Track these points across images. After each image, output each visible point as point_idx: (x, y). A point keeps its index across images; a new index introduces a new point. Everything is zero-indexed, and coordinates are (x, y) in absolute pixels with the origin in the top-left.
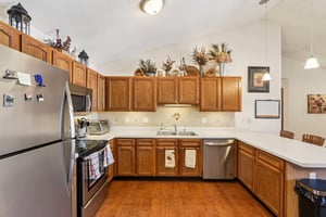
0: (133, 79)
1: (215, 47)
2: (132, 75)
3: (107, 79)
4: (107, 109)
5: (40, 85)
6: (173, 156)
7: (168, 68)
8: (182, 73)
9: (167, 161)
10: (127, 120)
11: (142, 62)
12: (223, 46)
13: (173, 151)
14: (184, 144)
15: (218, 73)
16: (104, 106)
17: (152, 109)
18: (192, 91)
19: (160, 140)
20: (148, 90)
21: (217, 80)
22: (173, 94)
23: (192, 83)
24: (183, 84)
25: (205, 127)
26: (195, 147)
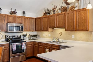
0: (42, 18)
2: (42, 16)
4: (36, 31)
7: (54, 10)
8: (59, 12)
13: (48, 49)
14: (53, 47)
15: (76, 8)
16: (34, 29)
17: (47, 30)
18: (62, 20)
19: (45, 44)
20: (46, 22)
21: (73, 12)
22: (54, 23)
23: (62, 16)
24: (58, 17)
25: (74, 40)
26: (57, 49)
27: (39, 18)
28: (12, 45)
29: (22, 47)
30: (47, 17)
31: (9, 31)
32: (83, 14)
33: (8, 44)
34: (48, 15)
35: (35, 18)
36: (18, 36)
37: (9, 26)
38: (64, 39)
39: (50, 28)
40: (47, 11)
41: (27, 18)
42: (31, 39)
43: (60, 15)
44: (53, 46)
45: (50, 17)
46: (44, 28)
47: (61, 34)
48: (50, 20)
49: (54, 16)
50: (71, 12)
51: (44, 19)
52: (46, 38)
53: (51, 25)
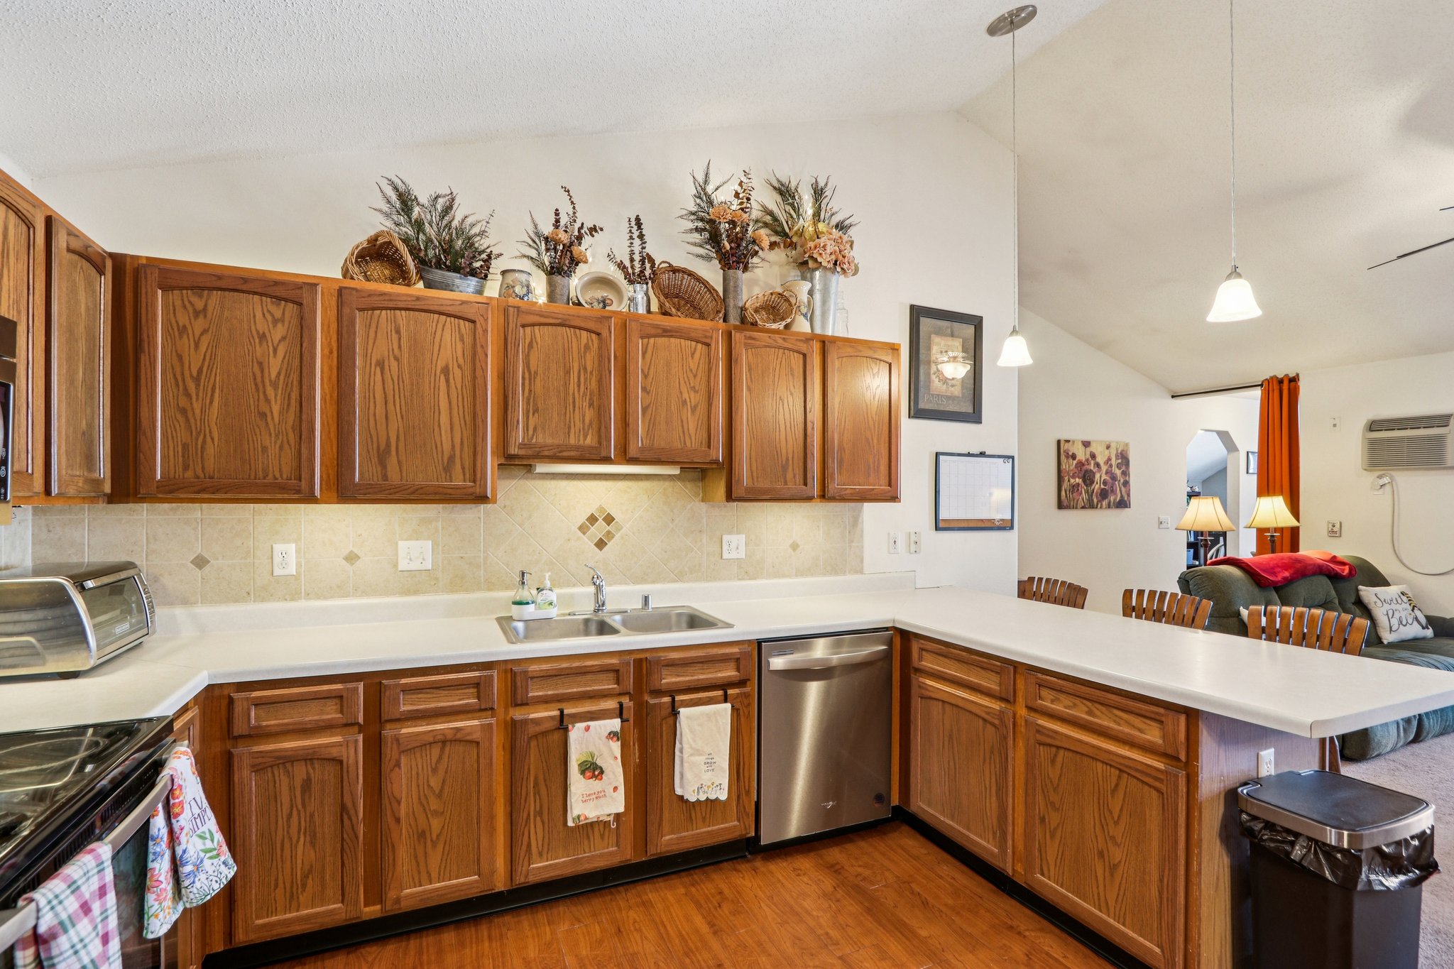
1: (785, 193)
6: (612, 756)
7: (566, 262)
8: (635, 299)
9: (578, 784)
10: (286, 556)
11: (406, 201)
12: (818, 193)
13: (615, 724)
14: (670, 679)
15: (806, 317)
16: (103, 469)
17: (469, 491)
18: (692, 394)
19: (534, 668)
20: (446, 371)
21: (803, 348)
22: (591, 405)
23: (693, 355)
24: (648, 355)
25: (739, 579)
26: (724, 686)
27: (280, 291)
41: (20, 201)
43: (667, 333)
45: (523, 326)
46: (392, 461)
47: (609, 532)
48: (527, 365)
49: (584, 333)
50: (786, 345)
51: (398, 332)
52: (347, 595)
53: (535, 429)
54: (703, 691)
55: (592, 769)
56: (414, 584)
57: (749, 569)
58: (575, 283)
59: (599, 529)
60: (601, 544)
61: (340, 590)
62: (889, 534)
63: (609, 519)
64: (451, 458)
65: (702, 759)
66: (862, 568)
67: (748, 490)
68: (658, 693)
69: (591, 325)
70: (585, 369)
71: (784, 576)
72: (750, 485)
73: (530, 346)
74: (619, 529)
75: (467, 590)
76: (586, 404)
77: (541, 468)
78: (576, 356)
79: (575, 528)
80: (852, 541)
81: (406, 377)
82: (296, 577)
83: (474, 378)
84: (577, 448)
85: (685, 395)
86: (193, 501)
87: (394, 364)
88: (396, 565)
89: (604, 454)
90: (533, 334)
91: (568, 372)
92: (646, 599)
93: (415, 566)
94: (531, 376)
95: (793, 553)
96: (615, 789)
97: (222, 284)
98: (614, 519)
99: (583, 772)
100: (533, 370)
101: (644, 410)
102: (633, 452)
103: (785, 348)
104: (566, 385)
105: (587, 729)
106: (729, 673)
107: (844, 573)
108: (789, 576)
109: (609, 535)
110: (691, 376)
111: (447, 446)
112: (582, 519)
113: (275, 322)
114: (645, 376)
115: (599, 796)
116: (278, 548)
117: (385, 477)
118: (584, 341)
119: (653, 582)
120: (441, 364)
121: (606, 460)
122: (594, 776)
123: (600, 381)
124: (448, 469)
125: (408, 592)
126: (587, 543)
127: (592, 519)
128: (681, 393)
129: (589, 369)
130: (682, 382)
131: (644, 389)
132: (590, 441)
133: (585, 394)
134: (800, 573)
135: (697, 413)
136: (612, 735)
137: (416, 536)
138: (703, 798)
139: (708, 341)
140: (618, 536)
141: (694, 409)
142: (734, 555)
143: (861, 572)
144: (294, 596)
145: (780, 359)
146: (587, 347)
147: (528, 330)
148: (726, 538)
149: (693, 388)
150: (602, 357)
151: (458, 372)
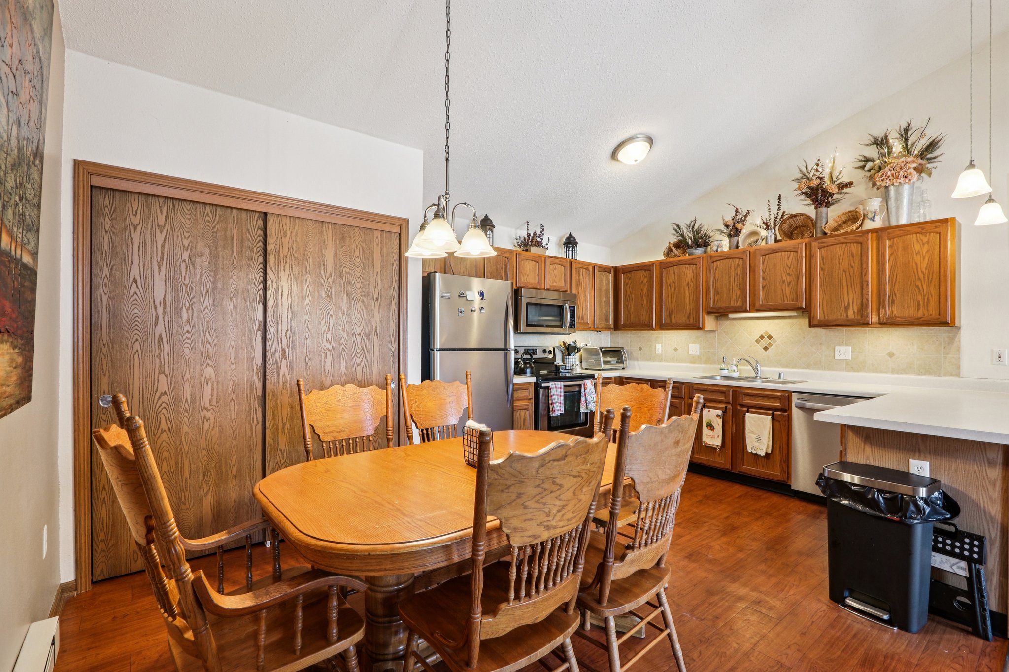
0: (662, 265)
2: (661, 257)
3: (617, 272)
4: (617, 327)
5: (482, 299)
6: (718, 424)
7: (734, 231)
8: (768, 237)
9: (706, 431)
10: (659, 348)
11: (679, 228)
12: (905, 131)
13: (720, 412)
14: (747, 401)
15: (873, 219)
16: (611, 322)
17: (695, 325)
18: (788, 277)
19: (696, 386)
20: (688, 284)
21: (860, 239)
22: (739, 289)
23: (788, 258)
24: (765, 263)
25: (847, 371)
26: (774, 409)
27: (646, 268)
28: (548, 388)
29: (583, 399)
30: (692, 263)
31: (527, 325)
32: (917, 247)
33: (529, 383)
34: (699, 251)
35: (616, 269)
36: (544, 351)
37: (528, 304)
38: (787, 366)
39: (709, 313)
40: (689, 235)
41: (585, 266)
42: (603, 366)
43: (774, 251)
44: (747, 395)
45: (713, 262)
46: (673, 316)
47: (770, 343)
48: (715, 277)
49: (736, 260)
50: (847, 241)
51: (674, 273)
52: (674, 362)
53: (717, 301)
54: (760, 409)
55: (710, 426)
56: (694, 360)
57: (852, 366)
58: (741, 238)
59: (765, 342)
60: (766, 348)
61: (673, 360)
62: (992, 350)
63: (770, 337)
64: (690, 314)
65: (755, 436)
66: (959, 373)
67: (820, 321)
68: (742, 405)
69: (739, 256)
70: (737, 274)
71: (881, 372)
72: (823, 318)
73: (716, 269)
74: (775, 341)
75: (711, 364)
76: (737, 289)
77: (731, 316)
78: (733, 269)
79: (754, 341)
80: (948, 354)
81: (677, 288)
82: (662, 355)
83: (696, 285)
84: (733, 307)
85: (784, 278)
86: (629, 330)
87: (673, 284)
88: (688, 353)
89: (744, 308)
90: (717, 265)
91: (730, 277)
92: (780, 374)
93: (694, 353)
94: (716, 280)
95: (890, 359)
96: (718, 436)
97: (634, 269)
98: (772, 337)
99: (707, 426)
100: (717, 278)
101: (763, 288)
102: (757, 306)
103: (847, 243)
104: (729, 282)
105: (709, 411)
106: (777, 404)
107: (939, 375)
108: (887, 372)
109: (770, 344)
110: (787, 268)
111: (688, 310)
112: (757, 337)
113: (645, 277)
114: (764, 272)
115: (713, 437)
116: (657, 345)
117: (671, 321)
118: (737, 263)
119: (793, 368)
120: (687, 282)
121: (746, 311)
122: (711, 429)
123: (743, 278)
124: (689, 318)
125: (692, 362)
126: (759, 348)
127: (762, 337)
128: (782, 277)
129: (739, 274)
130: (783, 272)
131: (763, 278)
132: (739, 304)
133: (737, 284)
134: (893, 371)
135: (791, 285)
136: (718, 416)
137: (694, 343)
138: (754, 452)
139: (796, 250)
140: (774, 345)
141: (789, 284)
142: (842, 357)
143: (958, 375)
144: (661, 361)
145: (843, 250)
146: (738, 265)
147: (715, 263)
148: (837, 348)
149: (789, 274)
150: (744, 269)
151: (692, 283)
